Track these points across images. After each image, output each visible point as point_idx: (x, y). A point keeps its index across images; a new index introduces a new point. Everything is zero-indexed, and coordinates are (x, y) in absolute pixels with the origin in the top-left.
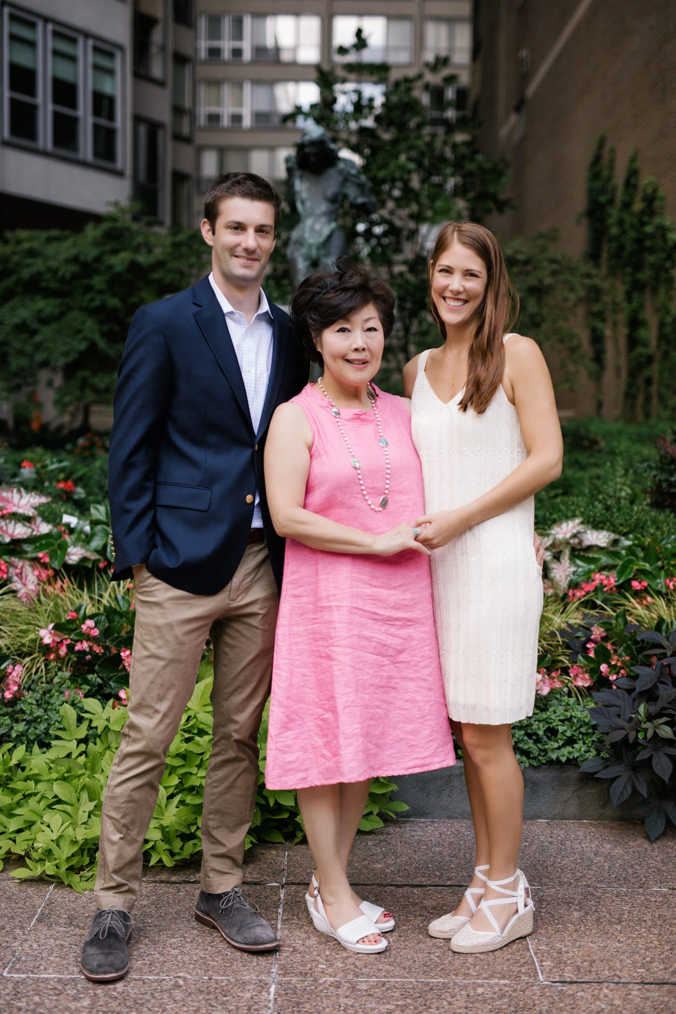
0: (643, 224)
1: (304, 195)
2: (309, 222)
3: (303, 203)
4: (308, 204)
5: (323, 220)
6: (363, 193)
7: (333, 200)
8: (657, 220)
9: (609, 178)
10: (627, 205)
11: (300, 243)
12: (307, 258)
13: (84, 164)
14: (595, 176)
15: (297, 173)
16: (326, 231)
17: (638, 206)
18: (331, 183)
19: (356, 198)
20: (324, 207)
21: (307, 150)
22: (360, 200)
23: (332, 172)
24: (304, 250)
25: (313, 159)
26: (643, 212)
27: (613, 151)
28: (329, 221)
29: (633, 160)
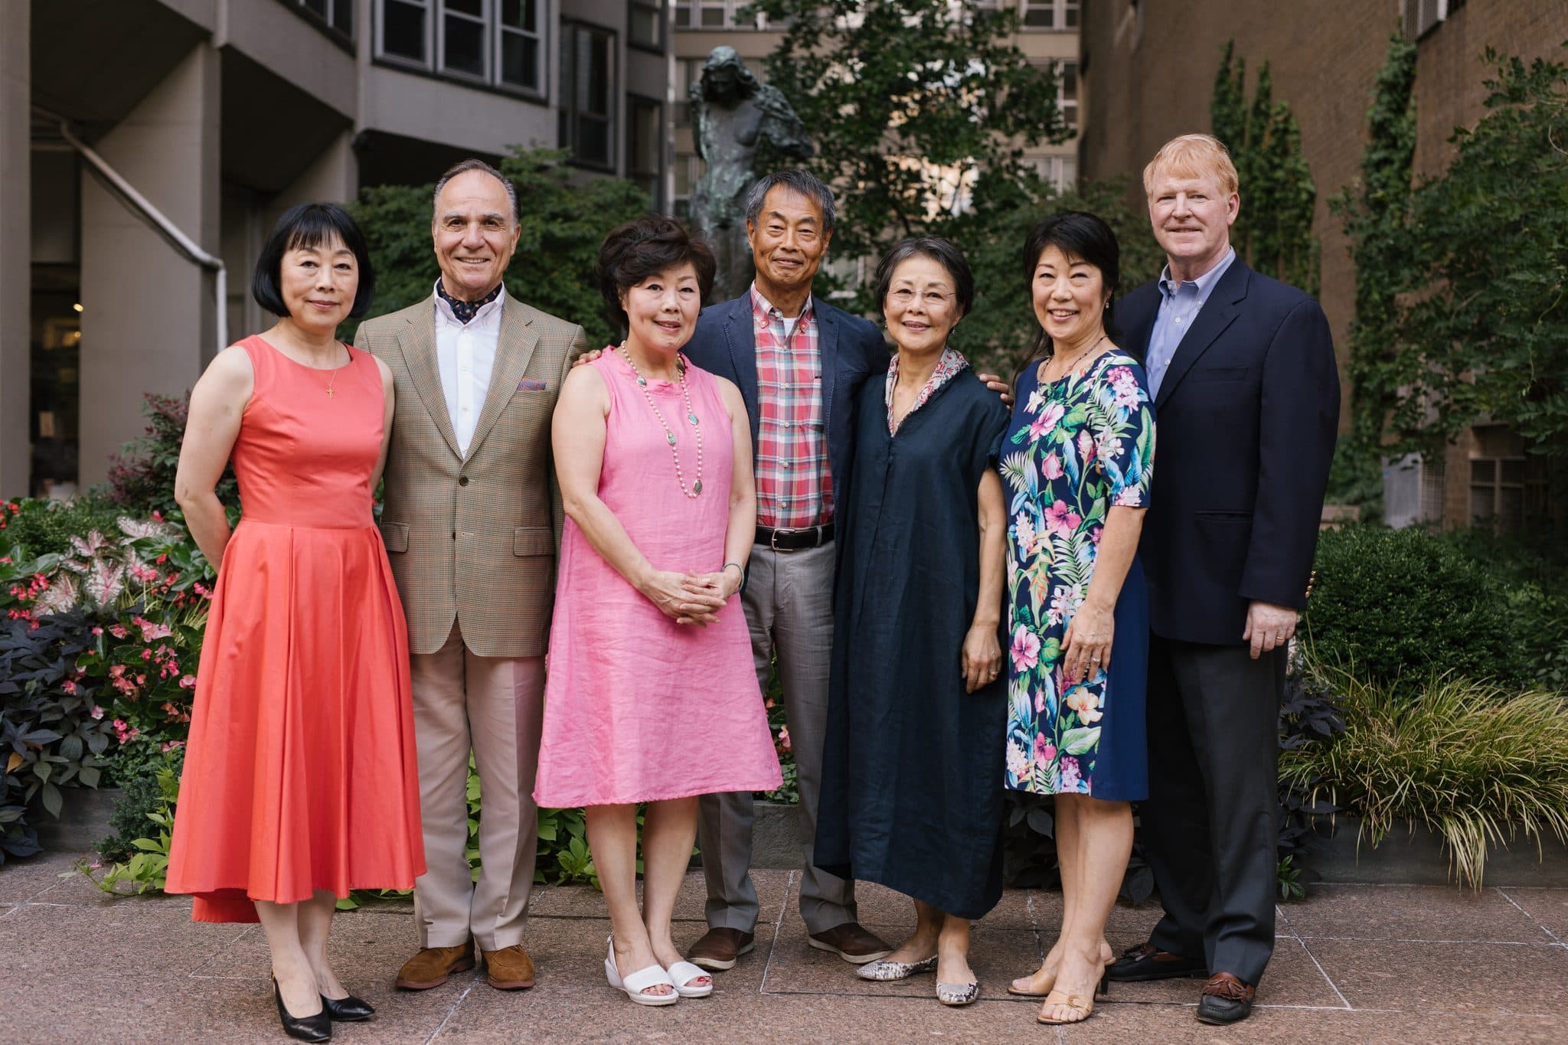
0: (1274, 167)
1: (710, 136)
2: (717, 171)
3: (708, 146)
4: (716, 147)
5: (735, 168)
6: (791, 134)
7: (748, 143)
8: (1289, 163)
9: (1238, 101)
10: (1256, 140)
11: (704, 198)
12: (715, 217)
13: (490, 90)
14: (1222, 99)
15: (704, 108)
16: (738, 183)
17: (1268, 141)
18: (746, 119)
19: (780, 140)
20: (736, 151)
21: (713, 78)
22: (786, 142)
23: (748, 104)
24: (709, 208)
25: (721, 89)
26: (1273, 149)
27: (1242, 64)
28: (743, 170)
29: (1264, 75)
